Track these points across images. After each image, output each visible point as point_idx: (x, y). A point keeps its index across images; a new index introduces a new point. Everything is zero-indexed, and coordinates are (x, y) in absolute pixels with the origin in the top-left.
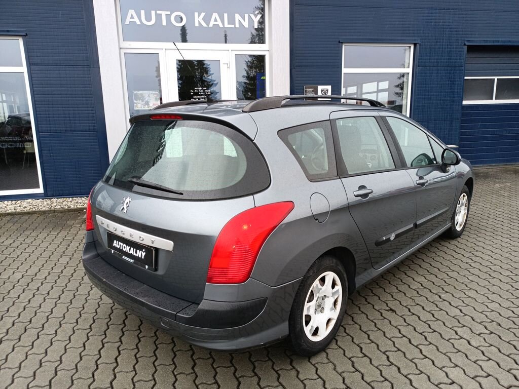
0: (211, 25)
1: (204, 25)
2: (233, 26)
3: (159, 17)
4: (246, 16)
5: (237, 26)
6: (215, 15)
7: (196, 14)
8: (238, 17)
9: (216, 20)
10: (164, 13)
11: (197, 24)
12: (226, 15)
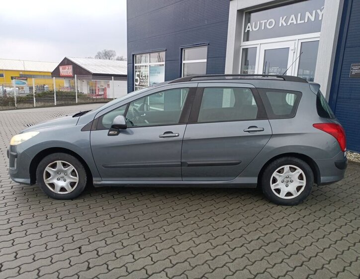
0: (289, 24)
1: (285, 24)
2: (303, 21)
3: (261, 24)
4: (314, 12)
5: (306, 21)
6: (293, 16)
7: (281, 18)
8: (308, 14)
9: (292, 20)
10: (263, 22)
11: (280, 25)
12: (299, 15)
